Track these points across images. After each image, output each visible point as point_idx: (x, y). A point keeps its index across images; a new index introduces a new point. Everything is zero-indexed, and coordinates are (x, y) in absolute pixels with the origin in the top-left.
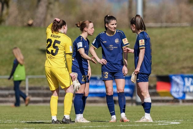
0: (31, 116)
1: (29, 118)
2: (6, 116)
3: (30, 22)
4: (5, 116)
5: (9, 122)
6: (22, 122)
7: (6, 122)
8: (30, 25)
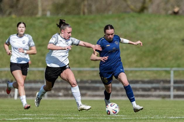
0: (179, 112)
1: (177, 114)
2: (152, 112)
3: (176, 10)
4: (150, 111)
5: (157, 118)
6: (171, 117)
7: (153, 118)
8: (176, 13)
